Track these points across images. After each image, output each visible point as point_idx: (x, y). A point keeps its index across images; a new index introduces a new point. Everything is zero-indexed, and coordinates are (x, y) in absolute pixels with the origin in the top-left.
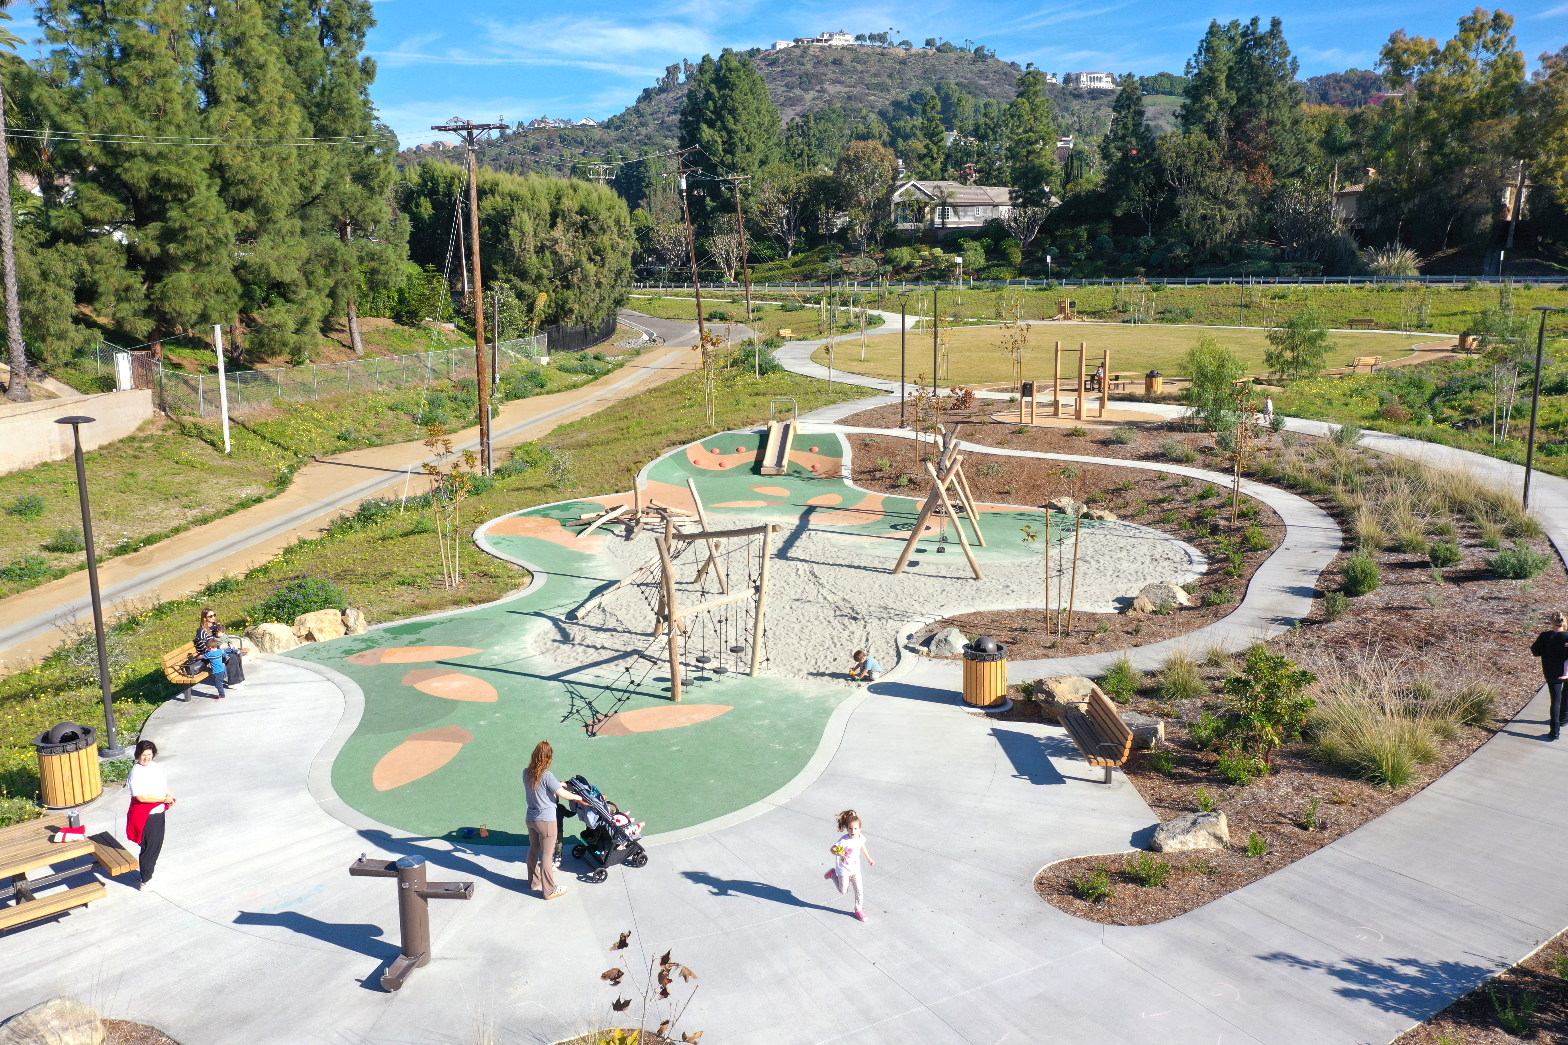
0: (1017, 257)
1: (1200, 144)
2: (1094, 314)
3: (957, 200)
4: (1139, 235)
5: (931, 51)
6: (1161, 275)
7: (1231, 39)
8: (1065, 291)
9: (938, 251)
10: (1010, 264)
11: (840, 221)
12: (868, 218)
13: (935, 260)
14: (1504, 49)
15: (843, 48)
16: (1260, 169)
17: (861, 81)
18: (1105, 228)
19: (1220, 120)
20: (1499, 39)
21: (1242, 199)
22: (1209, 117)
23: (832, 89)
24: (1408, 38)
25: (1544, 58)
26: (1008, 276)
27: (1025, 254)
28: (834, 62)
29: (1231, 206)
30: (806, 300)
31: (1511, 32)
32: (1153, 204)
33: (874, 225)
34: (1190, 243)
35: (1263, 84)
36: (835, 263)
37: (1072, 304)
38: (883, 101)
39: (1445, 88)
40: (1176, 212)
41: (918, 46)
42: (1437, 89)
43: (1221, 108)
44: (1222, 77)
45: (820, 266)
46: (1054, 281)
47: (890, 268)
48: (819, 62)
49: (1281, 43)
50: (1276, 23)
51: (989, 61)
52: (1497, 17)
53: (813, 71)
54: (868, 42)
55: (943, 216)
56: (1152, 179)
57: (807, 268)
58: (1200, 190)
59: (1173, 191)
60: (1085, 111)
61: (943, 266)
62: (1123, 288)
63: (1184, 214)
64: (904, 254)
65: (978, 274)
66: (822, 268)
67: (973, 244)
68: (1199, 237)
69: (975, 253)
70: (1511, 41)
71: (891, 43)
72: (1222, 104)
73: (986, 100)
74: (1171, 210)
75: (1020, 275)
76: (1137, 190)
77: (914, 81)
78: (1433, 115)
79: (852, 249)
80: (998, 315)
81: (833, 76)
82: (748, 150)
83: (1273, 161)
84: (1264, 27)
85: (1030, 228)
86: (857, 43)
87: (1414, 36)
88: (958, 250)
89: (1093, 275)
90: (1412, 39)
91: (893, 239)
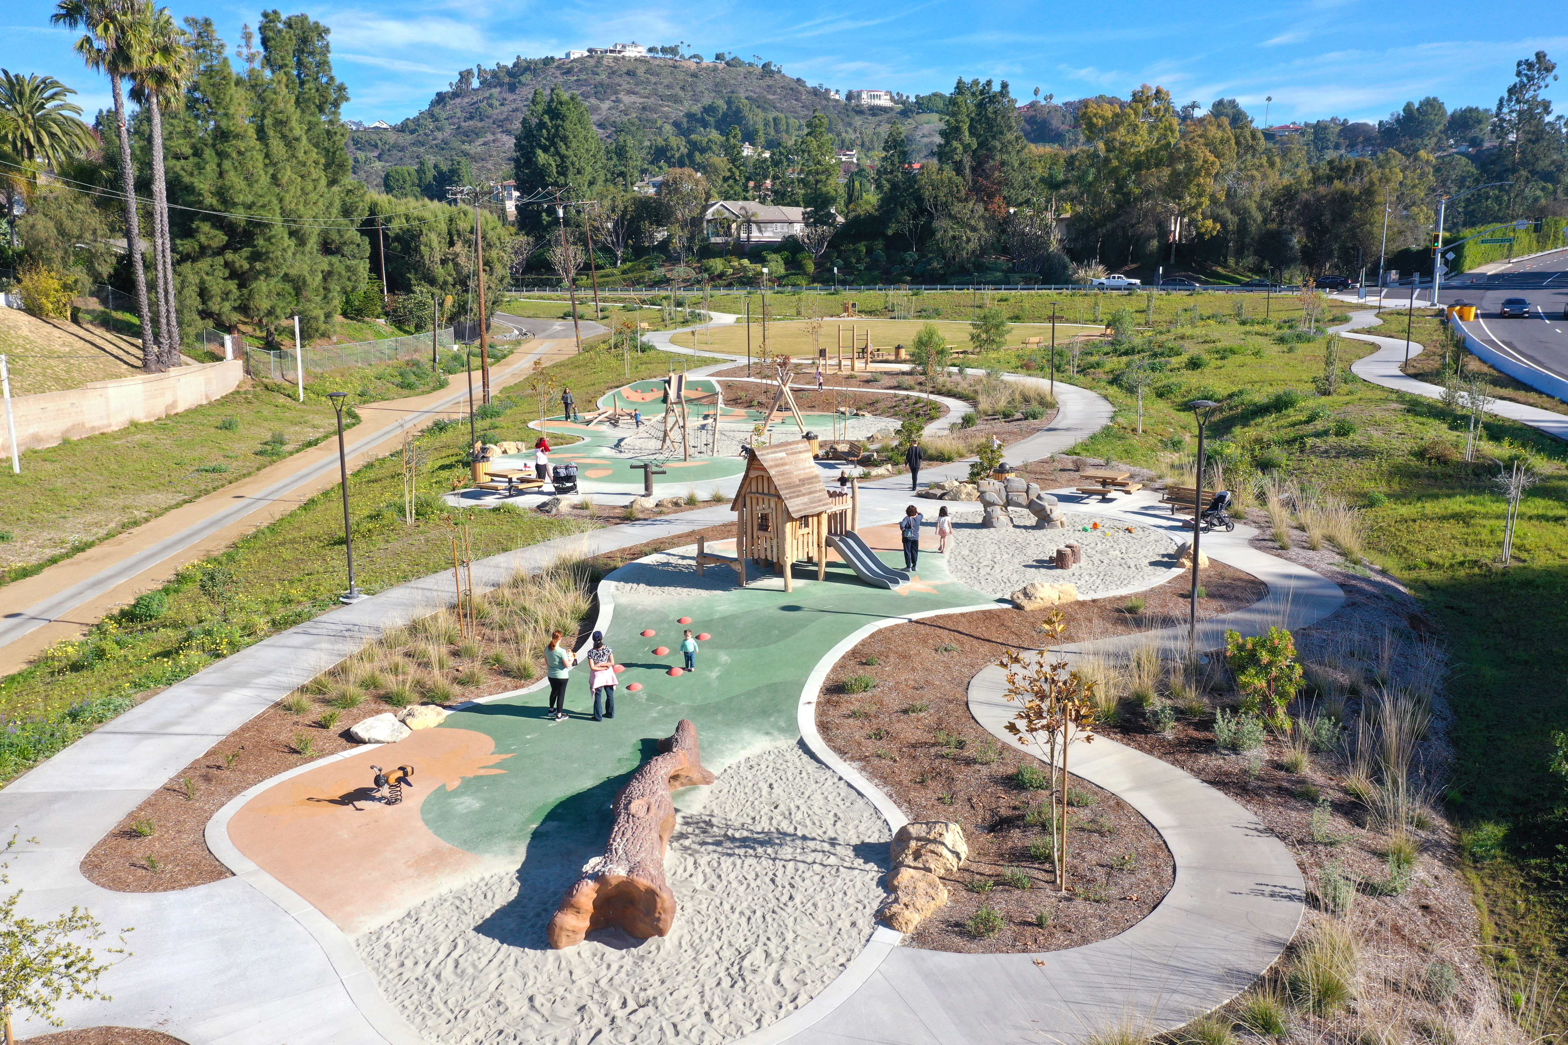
0: (811, 267)
1: (950, 179)
2: (871, 313)
3: (760, 218)
4: (906, 250)
5: (721, 65)
6: (921, 283)
7: (973, 94)
8: (849, 295)
9: (746, 262)
10: (805, 273)
11: (660, 235)
12: (686, 233)
13: (744, 269)
15: (636, 60)
16: (996, 200)
17: (655, 92)
18: (879, 245)
19: (965, 160)
21: (981, 225)
22: (957, 158)
23: (627, 99)
26: (804, 283)
27: (817, 265)
28: (628, 73)
29: (974, 229)
30: (643, 302)
32: (916, 226)
33: (691, 239)
34: (944, 258)
35: (996, 133)
36: (660, 272)
37: (854, 305)
38: (678, 112)
39: (1123, 144)
40: (933, 233)
41: (708, 61)
42: (1117, 144)
43: (965, 151)
44: (965, 127)
45: (646, 274)
46: (840, 287)
47: (706, 276)
48: (613, 73)
49: (1009, 100)
50: (1004, 86)
51: (777, 76)
52: (1158, 92)
53: (607, 81)
54: (660, 55)
55: (749, 231)
56: (914, 206)
57: (636, 275)
58: (950, 216)
59: (931, 216)
60: (867, 127)
61: (750, 274)
62: (891, 293)
63: (939, 235)
64: (717, 264)
65: (778, 281)
66: (649, 275)
67: (774, 256)
68: (950, 254)
69: (776, 265)
71: (682, 56)
72: (966, 147)
73: (775, 114)
74: (928, 232)
75: (813, 282)
76: (903, 215)
77: (706, 93)
78: (1115, 163)
79: (673, 259)
80: (799, 313)
81: (627, 87)
82: (579, 172)
83: (1005, 193)
84: (996, 88)
85: (820, 243)
86: (649, 55)
88: (763, 261)
89: (870, 282)
91: (707, 251)
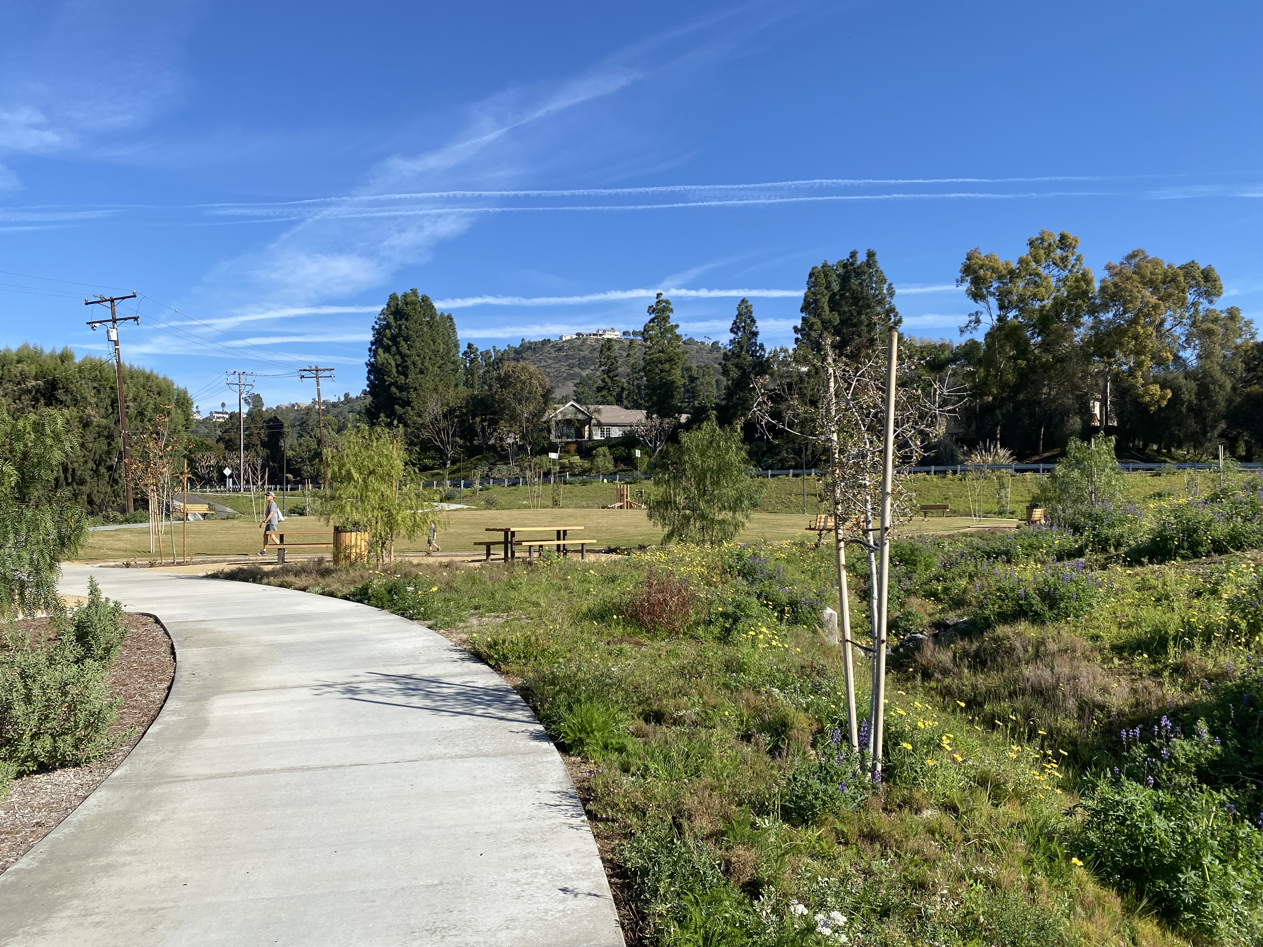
14: (1073, 266)
15: (613, 340)
20: (1067, 256)
24: (983, 256)
25: (1109, 268)
31: (1077, 251)
35: (863, 306)
36: (482, 470)
43: (825, 327)
44: (824, 300)
45: (472, 473)
48: (594, 350)
49: (877, 271)
50: (871, 255)
52: (1063, 237)
53: (589, 355)
54: (632, 337)
57: (460, 475)
66: (473, 475)
67: (602, 450)
70: (1078, 259)
72: (825, 323)
79: (504, 459)
84: (861, 258)
85: (658, 437)
87: (988, 253)
90: (987, 256)
